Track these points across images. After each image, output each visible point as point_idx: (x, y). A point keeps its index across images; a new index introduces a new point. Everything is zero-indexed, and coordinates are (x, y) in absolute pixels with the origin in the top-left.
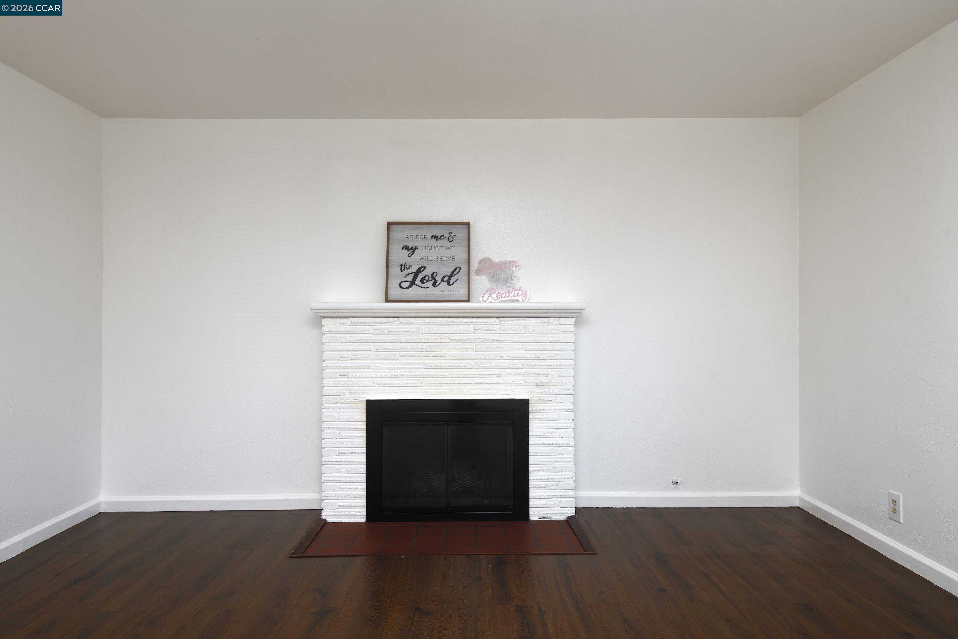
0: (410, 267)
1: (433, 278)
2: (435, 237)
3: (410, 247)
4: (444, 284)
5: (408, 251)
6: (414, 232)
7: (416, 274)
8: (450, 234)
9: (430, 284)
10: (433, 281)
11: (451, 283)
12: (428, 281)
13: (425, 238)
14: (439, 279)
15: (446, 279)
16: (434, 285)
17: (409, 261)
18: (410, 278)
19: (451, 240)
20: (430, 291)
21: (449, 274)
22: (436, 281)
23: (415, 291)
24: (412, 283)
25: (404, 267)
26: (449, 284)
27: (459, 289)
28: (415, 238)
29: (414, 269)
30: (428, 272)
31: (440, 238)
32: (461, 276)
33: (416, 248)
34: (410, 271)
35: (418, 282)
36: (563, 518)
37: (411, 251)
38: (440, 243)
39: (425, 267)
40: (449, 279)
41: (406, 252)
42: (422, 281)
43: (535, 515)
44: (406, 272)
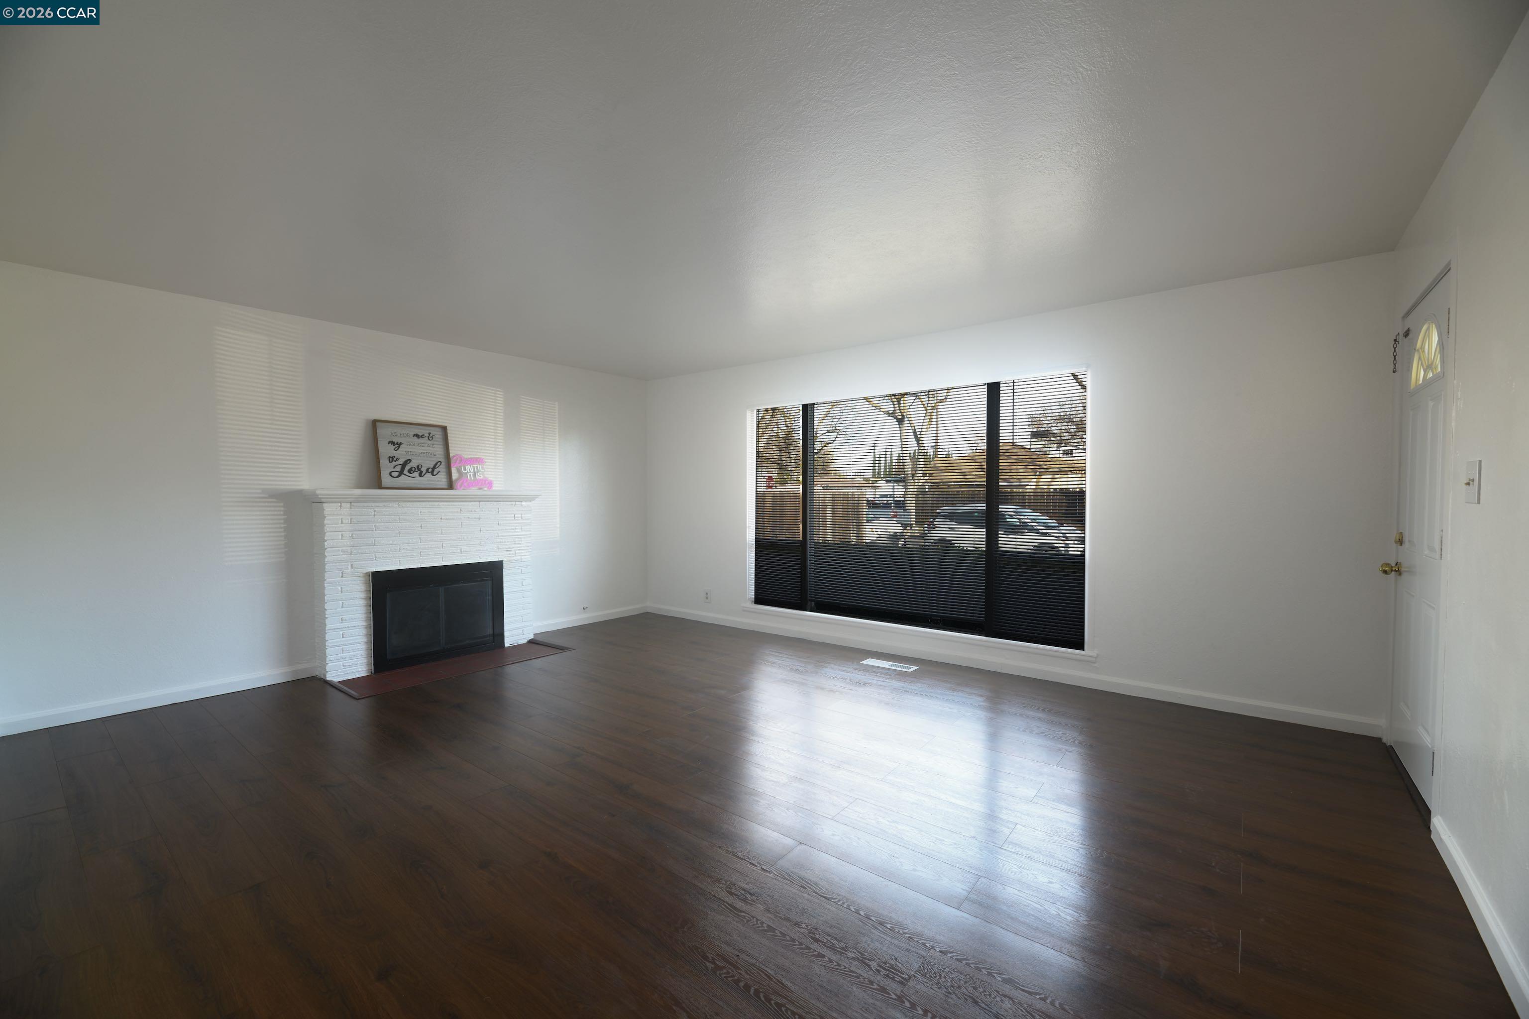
0: (397, 459)
1: (419, 469)
2: (417, 436)
3: (396, 442)
4: (429, 475)
5: (394, 445)
6: (398, 430)
7: (404, 466)
8: (429, 434)
9: (416, 474)
10: (419, 472)
11: (435, 473)
12: (414, 472)
13: (408, 436)
14: (424, 470)
15: (430, 470)
16: (420, 475)
17: (396, 454)
18: (398, 469)
19: (430, 439)
20: (416, 479)
21: (432, 466)
22: (421, 472)
23: (404, 480)
24: (401, 473)
25: (392, 459)
26: (433, 475)
27: (441, 479)
28: (399, 435)
29: (401, 461)
30: (414, 464)
31: (421, 437)
32: (442, 468)
33: (401, 444)
34: (397, 463)
35: (406, 472)
36: (525, 641)
37: (397, 446)
38: (421, 440)
39: (410, 460)
40: (432, 471)
41: (393, 447)
42: (410, 471)
43: (507, 644)
44: (394, 463)
